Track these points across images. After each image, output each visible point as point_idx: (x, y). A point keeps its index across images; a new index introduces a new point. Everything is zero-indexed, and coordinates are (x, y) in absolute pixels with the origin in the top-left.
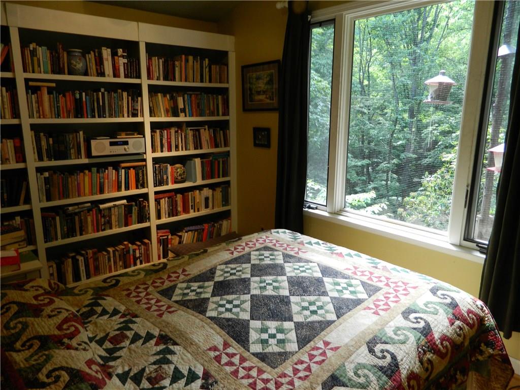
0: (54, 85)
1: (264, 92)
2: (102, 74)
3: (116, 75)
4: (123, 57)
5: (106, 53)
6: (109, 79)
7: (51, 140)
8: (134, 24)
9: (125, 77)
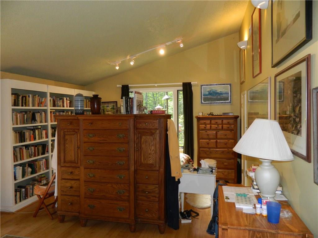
0: (54, 111)
1: (110, 111)
2: (63, 106)
3: (67, 107)
4: (69, 100)
5: (65, 99)
6: (65, 108)
7: (53, 130)
8: (73, 89)
9: (69, 107)
